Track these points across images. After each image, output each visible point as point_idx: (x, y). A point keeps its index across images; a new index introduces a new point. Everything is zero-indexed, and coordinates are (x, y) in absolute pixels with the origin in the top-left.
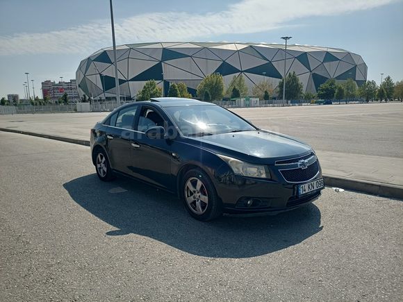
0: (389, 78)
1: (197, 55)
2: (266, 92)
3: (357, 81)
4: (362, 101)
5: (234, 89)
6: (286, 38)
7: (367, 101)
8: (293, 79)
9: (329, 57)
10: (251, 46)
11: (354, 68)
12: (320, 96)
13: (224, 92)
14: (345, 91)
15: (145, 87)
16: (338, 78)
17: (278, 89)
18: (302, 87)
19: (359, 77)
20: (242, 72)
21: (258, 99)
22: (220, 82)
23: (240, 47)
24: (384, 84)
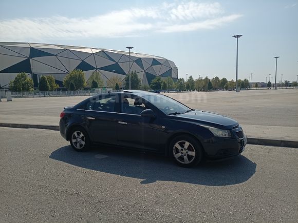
0: (191, 77)
1: (60, 55)
2: (117, 84)
3: (173, 78)
4: (177, 91)
5: (94, 81)
6: (130, 48)
7: (180, 91)
8: (135, 75)
9: (155, 62)
10: (103, 51)
11: (170, 69)
12: (152, 88)
13: (85, 84)
14: (167, 84)
15: (16, 78)
16: (162, 75)
17: (125, 82)
18: (140, 81)
19: (173, 76)
20: (97, 69)
21: (112, 89)
22: (82, 75)
23: (95, 51)
24: (189, 80)
